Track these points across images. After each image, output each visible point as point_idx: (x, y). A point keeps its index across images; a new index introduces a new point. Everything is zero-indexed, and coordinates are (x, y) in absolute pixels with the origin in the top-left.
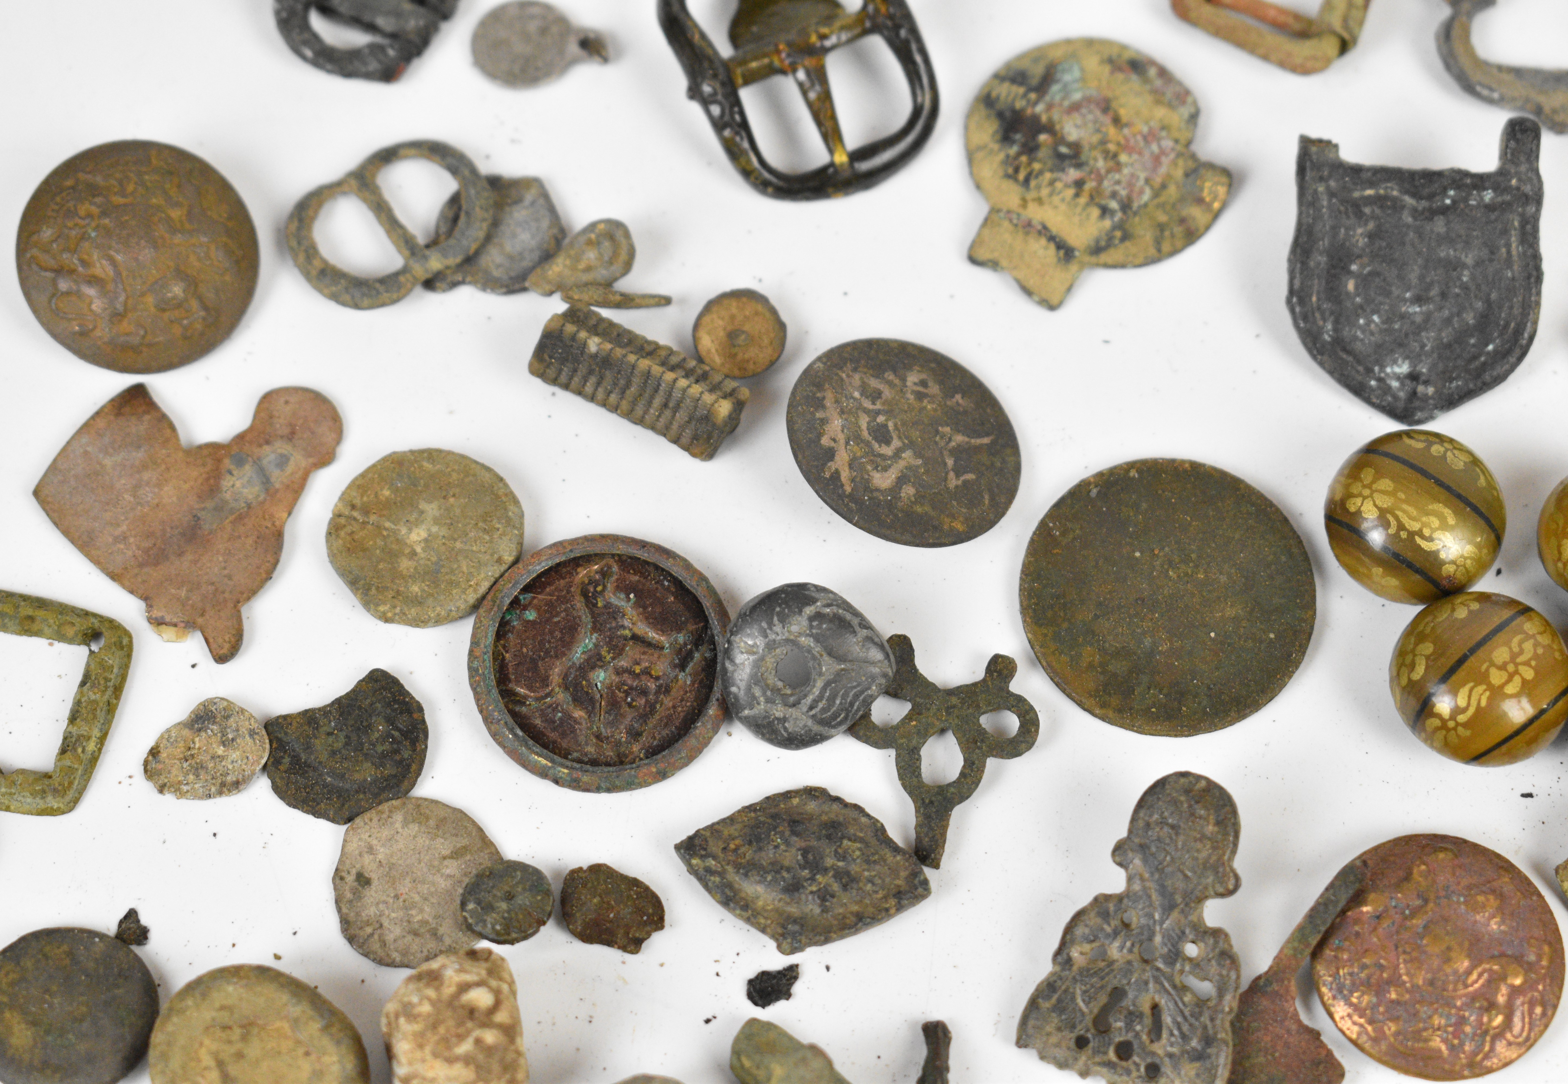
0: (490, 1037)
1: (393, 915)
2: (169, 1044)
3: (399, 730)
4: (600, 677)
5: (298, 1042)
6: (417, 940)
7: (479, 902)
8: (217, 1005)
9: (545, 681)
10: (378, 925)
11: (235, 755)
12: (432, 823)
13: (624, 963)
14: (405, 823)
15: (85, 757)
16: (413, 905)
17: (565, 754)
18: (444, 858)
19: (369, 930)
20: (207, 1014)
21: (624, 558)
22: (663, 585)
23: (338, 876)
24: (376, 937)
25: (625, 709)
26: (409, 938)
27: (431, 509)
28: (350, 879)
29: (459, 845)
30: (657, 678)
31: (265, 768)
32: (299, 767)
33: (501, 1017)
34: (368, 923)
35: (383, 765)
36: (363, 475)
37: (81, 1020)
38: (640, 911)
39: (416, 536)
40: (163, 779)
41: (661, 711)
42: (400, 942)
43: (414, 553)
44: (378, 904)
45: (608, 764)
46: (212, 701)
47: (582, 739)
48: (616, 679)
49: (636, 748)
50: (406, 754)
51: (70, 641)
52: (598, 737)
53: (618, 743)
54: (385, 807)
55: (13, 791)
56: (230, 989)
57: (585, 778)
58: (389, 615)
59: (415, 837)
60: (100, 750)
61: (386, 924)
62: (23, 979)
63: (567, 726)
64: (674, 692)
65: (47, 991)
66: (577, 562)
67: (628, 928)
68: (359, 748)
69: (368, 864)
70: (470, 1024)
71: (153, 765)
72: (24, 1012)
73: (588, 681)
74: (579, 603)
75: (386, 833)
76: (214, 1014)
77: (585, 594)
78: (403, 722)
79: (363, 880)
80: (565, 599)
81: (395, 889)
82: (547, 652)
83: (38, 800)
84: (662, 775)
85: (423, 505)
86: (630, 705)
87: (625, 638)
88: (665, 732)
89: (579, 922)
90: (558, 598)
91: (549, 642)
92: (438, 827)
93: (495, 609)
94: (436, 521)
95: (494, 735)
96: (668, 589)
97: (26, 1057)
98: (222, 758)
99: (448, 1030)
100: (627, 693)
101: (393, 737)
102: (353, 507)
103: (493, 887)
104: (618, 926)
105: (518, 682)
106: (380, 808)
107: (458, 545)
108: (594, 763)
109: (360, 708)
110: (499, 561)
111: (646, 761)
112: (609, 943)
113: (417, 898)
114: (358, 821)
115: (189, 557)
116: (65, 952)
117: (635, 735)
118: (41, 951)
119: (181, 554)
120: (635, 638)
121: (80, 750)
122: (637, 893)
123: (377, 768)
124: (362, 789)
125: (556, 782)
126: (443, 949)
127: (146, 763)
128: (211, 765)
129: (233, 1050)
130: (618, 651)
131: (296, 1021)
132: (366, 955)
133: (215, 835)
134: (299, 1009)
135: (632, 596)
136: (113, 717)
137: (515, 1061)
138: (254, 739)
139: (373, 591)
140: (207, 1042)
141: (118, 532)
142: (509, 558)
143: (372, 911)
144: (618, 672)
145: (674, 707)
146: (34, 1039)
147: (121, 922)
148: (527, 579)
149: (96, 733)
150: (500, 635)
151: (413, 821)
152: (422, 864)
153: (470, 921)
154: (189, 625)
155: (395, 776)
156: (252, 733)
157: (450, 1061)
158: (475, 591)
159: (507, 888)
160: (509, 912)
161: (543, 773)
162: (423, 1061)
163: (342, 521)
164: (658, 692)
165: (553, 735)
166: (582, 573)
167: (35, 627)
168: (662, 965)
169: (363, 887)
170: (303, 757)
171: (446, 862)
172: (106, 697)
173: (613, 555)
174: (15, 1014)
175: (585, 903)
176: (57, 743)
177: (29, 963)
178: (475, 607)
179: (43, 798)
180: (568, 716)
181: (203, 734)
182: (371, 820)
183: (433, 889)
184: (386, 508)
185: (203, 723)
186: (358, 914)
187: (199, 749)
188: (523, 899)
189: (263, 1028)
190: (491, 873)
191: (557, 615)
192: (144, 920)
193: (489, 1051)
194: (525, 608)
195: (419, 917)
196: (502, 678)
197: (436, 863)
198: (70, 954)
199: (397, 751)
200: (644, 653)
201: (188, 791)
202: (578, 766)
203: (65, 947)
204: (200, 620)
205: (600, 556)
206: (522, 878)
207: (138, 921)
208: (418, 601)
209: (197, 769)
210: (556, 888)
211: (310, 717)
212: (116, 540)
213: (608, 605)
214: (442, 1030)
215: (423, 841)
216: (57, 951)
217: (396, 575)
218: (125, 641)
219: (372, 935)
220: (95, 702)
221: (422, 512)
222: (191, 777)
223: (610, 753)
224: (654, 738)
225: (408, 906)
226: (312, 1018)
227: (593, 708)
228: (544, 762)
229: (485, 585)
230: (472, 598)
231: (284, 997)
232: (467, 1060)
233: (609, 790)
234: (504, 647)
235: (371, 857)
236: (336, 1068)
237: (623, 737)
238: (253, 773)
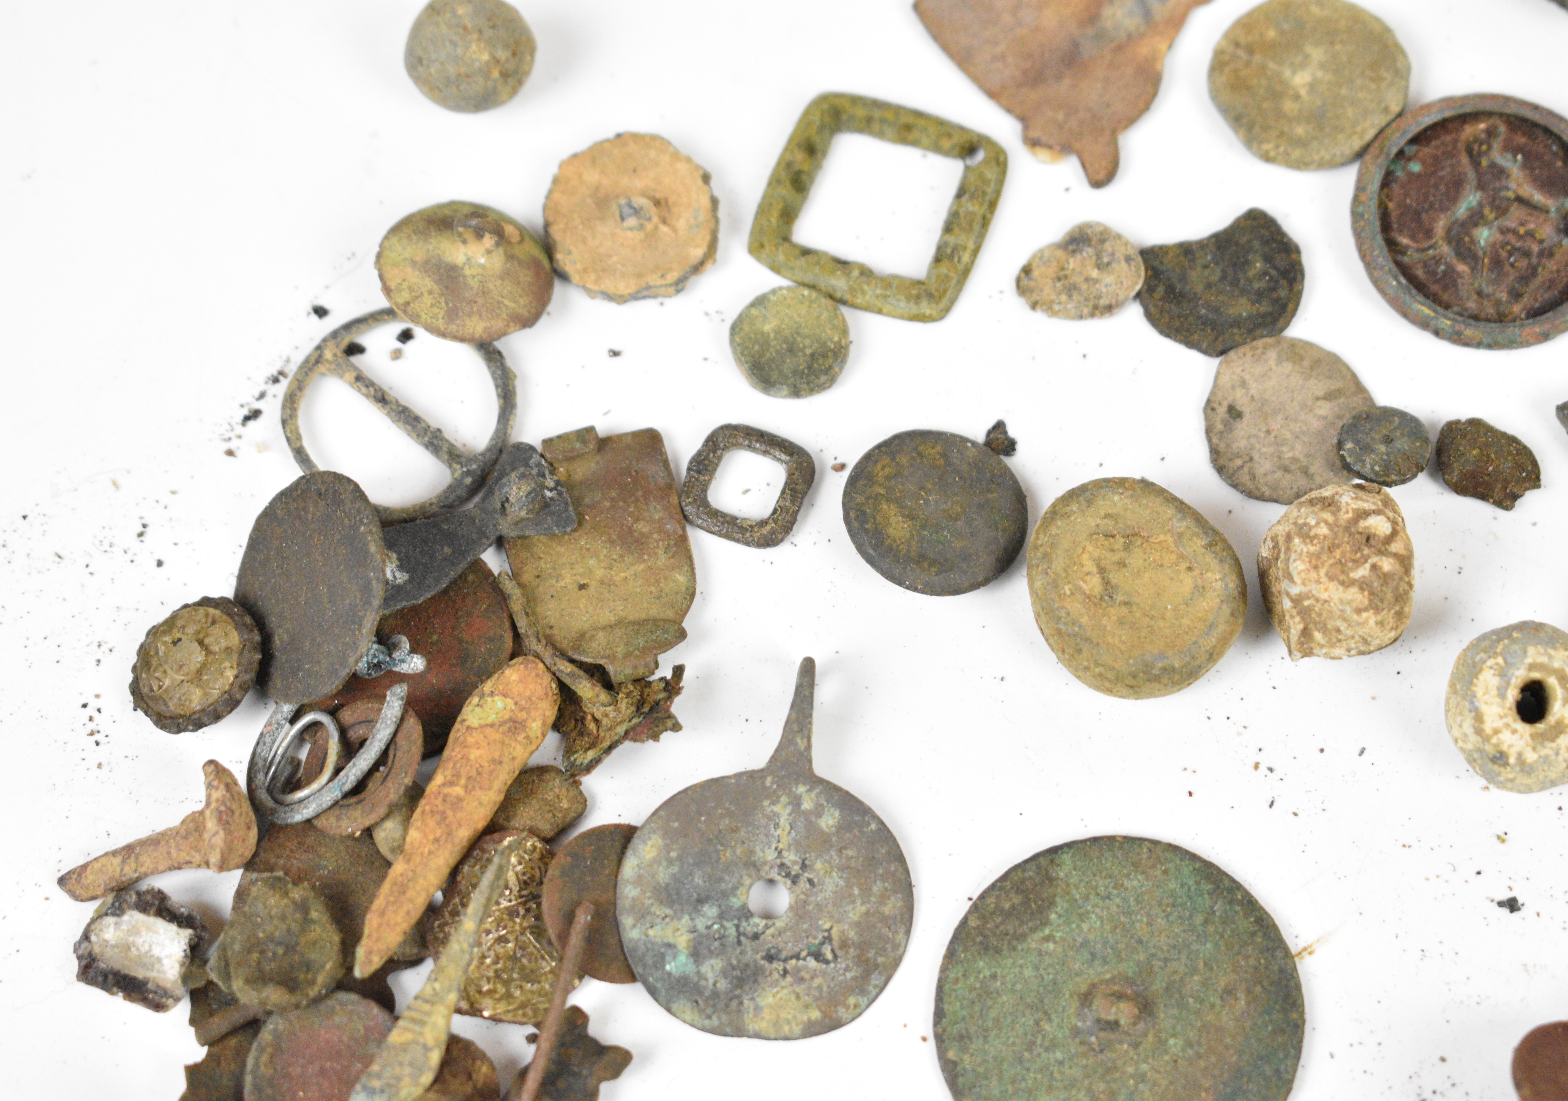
0: (1387, 565)
1: (1264, 450)
2: (1053, 546)
3: (1277, 269)
4: (1484, 235)
5: (1182, 557)
6: (1287, 476)
7: (1357, 442)
8: (1102, 513)
9: (1429, 233)
10: (1247, 459)
11: (1109, 279)
12: (1306, 363)
13: (1495, 518)
14: (1279, 362)
15: (961, 267)
16: (1284, 442)
17: (1447, 307)
18: (1318, 399)
19: (1239, 462)
20: (1092, 521)
21: (1512, 119)
22: (1551, 149)
23: (1210, 407)
24: (1246, 469)
25: (1507, 268)
26: (1279, 474)
27: (1317, 54)
28: (1222, 410)
29: (1333, 388)
30: (1541, 242)
31: (1138, 296)
32: (1174, 295)
33: (1396, 547)
34: (1238, 456)
35: (1258, 301)
36: (1249, 14)
37: (956, 520)
38: (1520, 467)
39: (1301, 79)
40: (1035, 297)
41: (1543, 275)
42: (1269, 477)
43: (1297, 97)
44: (1249, 437)
45: (1488, 320)
46: (1089, 225)
47: (1463, 293)
48: (1499, 237)
49: (1517, 308)
50: (1282, 293)
51: (947, 153)
52: (1480, 293)
53: (1498, 303)
54: (1260, 343)
55: (888, 293)
56: (1116, 498)
57: (1468, 332)
58: (1272, 154)
59: (1288, 376)
60: (973, 262)
61: (1256, 457)
62: (898, 474)
63: (1450, 279)
64: (1558, 257)
65: (922, 488)
66: (1464, 118)
67: (1506, 482)
68: (1235, 283)
69: (1240, 398)
70: (1366, 551)
71: (1025, 282)
72: (901, 506)
73: (1471, 237)
74: (1465, 160)
75: (1258, 369)
76: (1098, 521)
77: (1469, 152)
78: (1280, 261)
79: (1234, 413)
80: (1451, 155)
81: (1267, 424)
82: (1432, 206)
83: (912, 305)
84: (1545, 337)
85: (1310, 49)
86: (1512, 265)
87: (1508, 199)
88: (1547, 296)
89: (1456, 473)
90: (1444, 153)
91: (1434, 195)
92: (1312, 368)
93: (1383, 156)
94: (1322, 66)
95: (1376, 282)
96: (1555, 154)
97: (903, 547)
98: (1096, 281)
99: (1343, 554)
100: (1510, 254)
101: (1269, 275)
102: (1237, 45)
103: (1371, 430)
104: (1496, 480)
105: (1400, 231)
106: (1254, 343)
107: (1344, 91)
108: (1476, 318)
109: (1237, 244)
110: (1386, 110)
111: (1530, 321)
112: (1483, 497)
113: (1288, 435)
114: (1232, 354)
115: (1067, 82)
116: (939, 453)
117: (1516, 296)
118: (916, 449)
119: (1058, 78)
120: (1519, 200)
121: (956, 259)
122: (1517, 450)
123: (1253, 304)
124: (1237, 323)
125: (1437, 333)
126: (1313, 487)
127: (1018, 281)
128: (1084, 287)
129: (1116, 557)
130: (1502, 211)
131: (1180, 535)
132: (1235, 486)
133: (1084, 356)
134: (1181, 525)
135: (1519, 157)
136: (987, 230)
137: (1406, 593)
138: (1130, 265)
139: (1257, 129)
140: (1090, 548)
141: (998, 50)
142: (1395, 108)
143: (1243, 443)
144: (1504, 231)
145: (1558, 271)
146: (911, 532)
147: (989, 433)
148: (1414, 130)
149: (971, 245)
150: (1387, 182)
151: (1288, 360)
152: (1295, 403)
153: (1348, 460)
154: (1065, 148)
155: (1271, 314)
156: (1128, 259)
157: (1347, 584)
158: (1361, 137)
159: (1385, 432)
160: (1388, 454)
161: (1423, 324)
162: (1318, 582)
163: (1226, 58)
164: (1541, 254)
165: (1435, 288)
166: (1469, 131)
167: (912, 136)
168: (1534, 524)
169: (1235, 419)
170: (1178, 287)
171: (1320, 403)
172: (982, 211)
173: (1501, 115)
174: (892, 506)
175: (1463, 454)
176: (929, 252)
177: (904, 460)
178: (1360, 155)
179: (917, 303)
180: (1450, 269)
181: (1078, 256)
182: (1245, 355)
183: (1305, 428)
184: (1272, 49)
185: (1078, 244)
186: (1228, 446)
187: (1073, 270)
188: (1402, 444)
189: (1147, 539)
190: (1368, 416)
191: (1443, 169)
192: (1012, 432)
193: (1386, 578)
194: (1410, 159)
195: (1290, 455)
196: (1386, 227)
197: (1309, 403)
198: (943, 455)
199: (1274, 289)
200: (1531, 215)
201: (1059, 311)
202: (1460, 319)
203: (938, 448)
204: (1077, 145)
205: (1488, 114)
206: (1400, 424)
207: (1005, 433)
208: (1300, 143)
209: (1070, 290)
210: (1434, 437)
211: (1186, 250)
212: (995, 58)
213: (1493, 165)
214: (1338, 554)
215: (1296, 380)
216: (932, 452)
217: (1280, 115)
218: (1002, 159)
219: (1242, 467)
220: (973, 214)
221: (1307, 56)
222: (1064, 297)
223: (1491, 311)
224: (1536, 300)
225: (1278, 442)
226: (1197, 535)
227: (1476, 263)
228: (1426, 311)
229: (1371, 134)
230: (1357, 144)
231: (1170, 511)
232: (1363, 585)
233: (1490, 347)
234: (1388, 196)
235: (1243, 391)
236: (1218, 585)
237: (1504, 296)
238: (1126, 299)
